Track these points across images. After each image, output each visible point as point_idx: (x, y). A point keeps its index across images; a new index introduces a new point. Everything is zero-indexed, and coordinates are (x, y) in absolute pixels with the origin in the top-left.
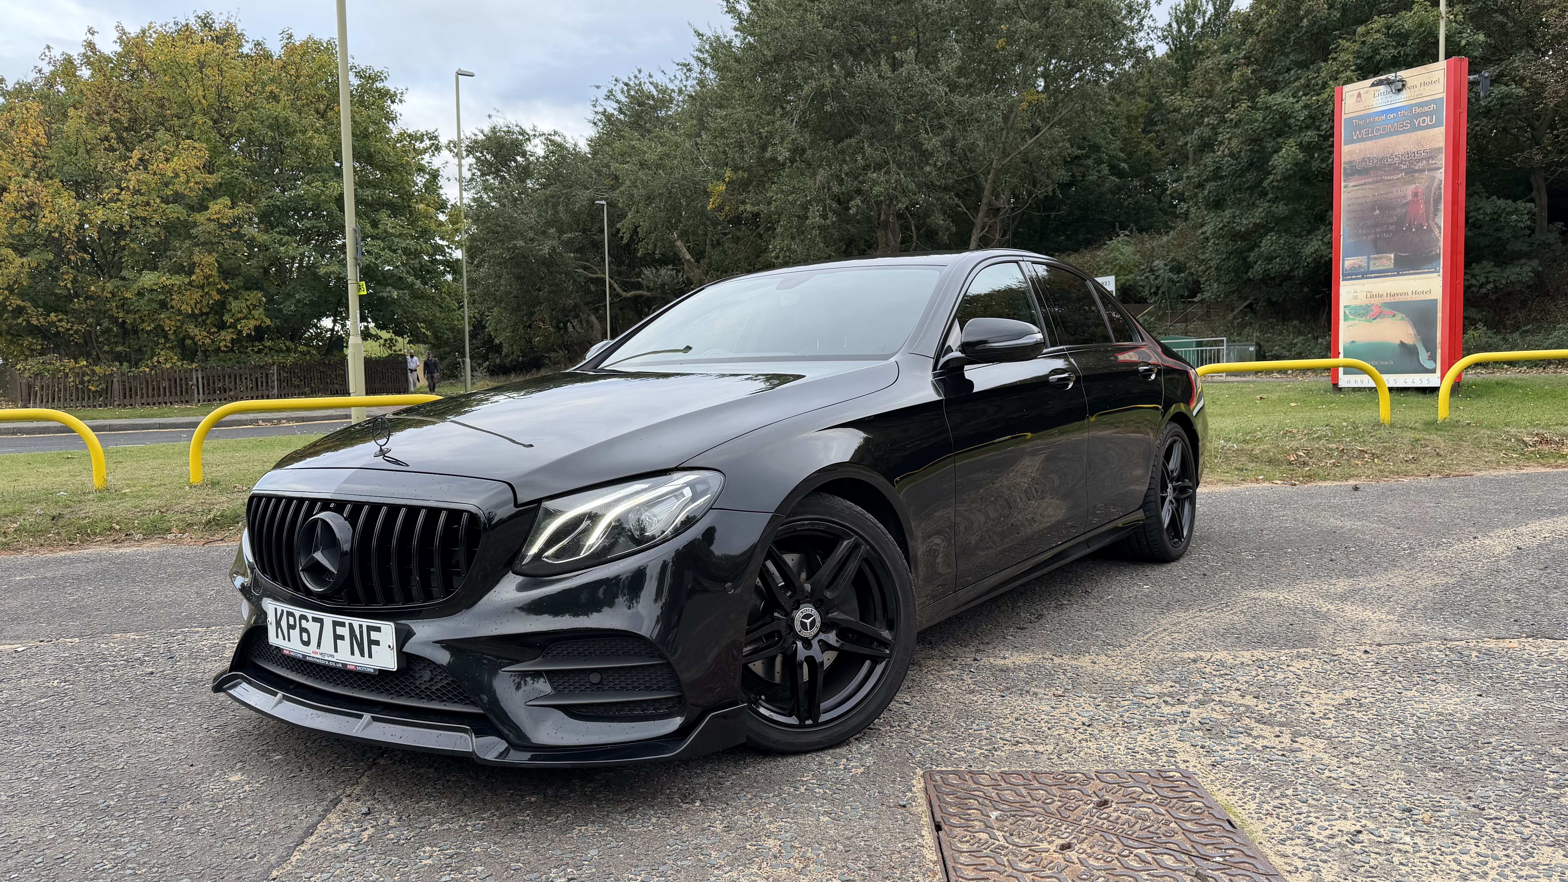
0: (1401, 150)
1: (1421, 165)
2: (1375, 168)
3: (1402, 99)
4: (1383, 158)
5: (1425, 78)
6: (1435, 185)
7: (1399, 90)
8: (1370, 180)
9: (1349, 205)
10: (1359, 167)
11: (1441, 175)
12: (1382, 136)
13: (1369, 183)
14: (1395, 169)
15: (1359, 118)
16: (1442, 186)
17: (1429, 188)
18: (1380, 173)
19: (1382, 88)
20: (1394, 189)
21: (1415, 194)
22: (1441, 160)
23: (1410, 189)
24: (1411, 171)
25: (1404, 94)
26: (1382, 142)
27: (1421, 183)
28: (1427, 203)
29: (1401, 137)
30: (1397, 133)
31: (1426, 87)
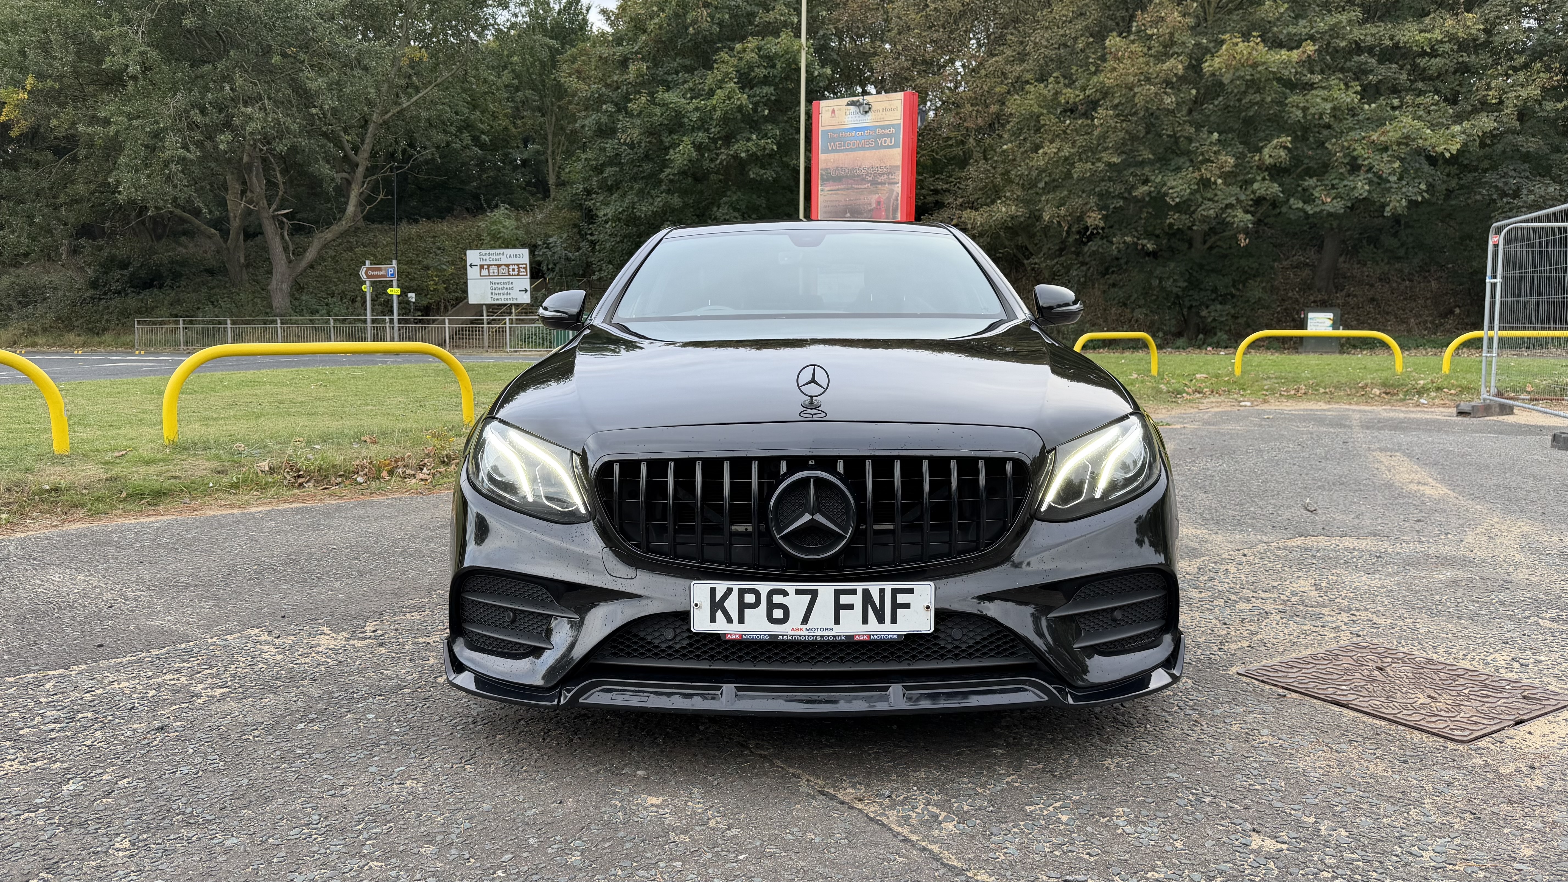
0: (866, 164)
1: (883, 178)
2: (846, 176)
3: (867, 120)
4: (853, 169)
5: (886, 105)
6: (894, 197)
7: (866, 112)
8: (843, 187)
9: (825, 207)
10: (833, 174)
11: (898, 188)
12: (852, 150)
13: (842, 189)
14: (862, 179)
15: (833, 131)
16: (899, 198)
17: (889, 198)
18: (850, 181)
19: (852, 108)
20: (862, 197)
21: (878, 203)
22: (898, 176)
23: (874, 198)
24: (874, 183)
25: (870, 116)
26: (852, 155)
27: (882, 194)
28: (887, 210)
29: (868, 153)
30: (863, 148)
31: (888, 113)
